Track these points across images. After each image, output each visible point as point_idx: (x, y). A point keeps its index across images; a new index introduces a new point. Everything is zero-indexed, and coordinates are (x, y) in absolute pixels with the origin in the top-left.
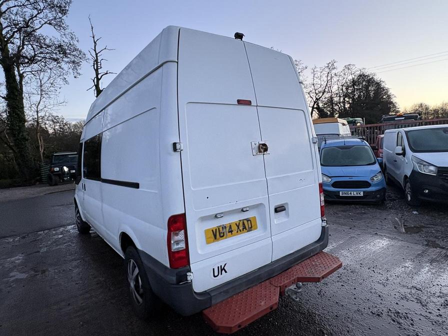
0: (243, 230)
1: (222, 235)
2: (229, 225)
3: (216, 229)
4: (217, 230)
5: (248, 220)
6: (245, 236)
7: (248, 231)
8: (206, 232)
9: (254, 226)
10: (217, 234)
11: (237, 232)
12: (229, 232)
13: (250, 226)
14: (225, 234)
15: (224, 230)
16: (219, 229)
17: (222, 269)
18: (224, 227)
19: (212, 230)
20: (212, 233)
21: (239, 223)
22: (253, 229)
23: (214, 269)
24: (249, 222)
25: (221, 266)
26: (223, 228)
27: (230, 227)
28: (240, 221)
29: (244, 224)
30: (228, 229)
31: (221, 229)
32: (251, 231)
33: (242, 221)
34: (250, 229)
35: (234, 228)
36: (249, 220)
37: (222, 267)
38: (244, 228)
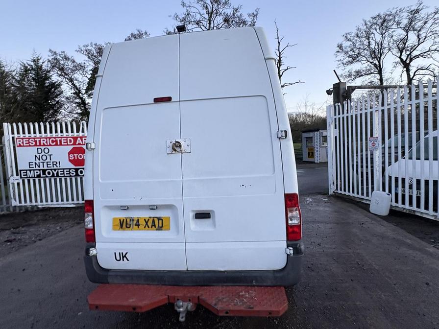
0: (152, 227)
1: (128, 226)
2: (137, 219)
3: (123, 220)
4: (125, 221)
5: (159, 219)
6: (153, 234)
7: (157, 230)
8: (114, 219)
9: (166, 226)
10: (124, 224)
11: (145, 227)
12: (136, 225)
13: (160, 225)
14: (131, 226)
15: (132, 222)
16: (126, 220)
17: (124, 256)
18: (132, 220)
19: (120, 220)
20: (119, 221)
21: (149, 220)
22: (163, 228)
23: (115, 253)
24: (160, 221)
25: (122, 253)
26: (130, 220)
27: (138, 221)
28: (150, 218)
29: (153, 221)
30: (135, 222)
31: (128, 220)
32: (162, 230)
33: (152, 218)
34: (160, 228)
35: (142, 222)
36: (161, 219)
37: (124, 255)
38: (154, 225)
